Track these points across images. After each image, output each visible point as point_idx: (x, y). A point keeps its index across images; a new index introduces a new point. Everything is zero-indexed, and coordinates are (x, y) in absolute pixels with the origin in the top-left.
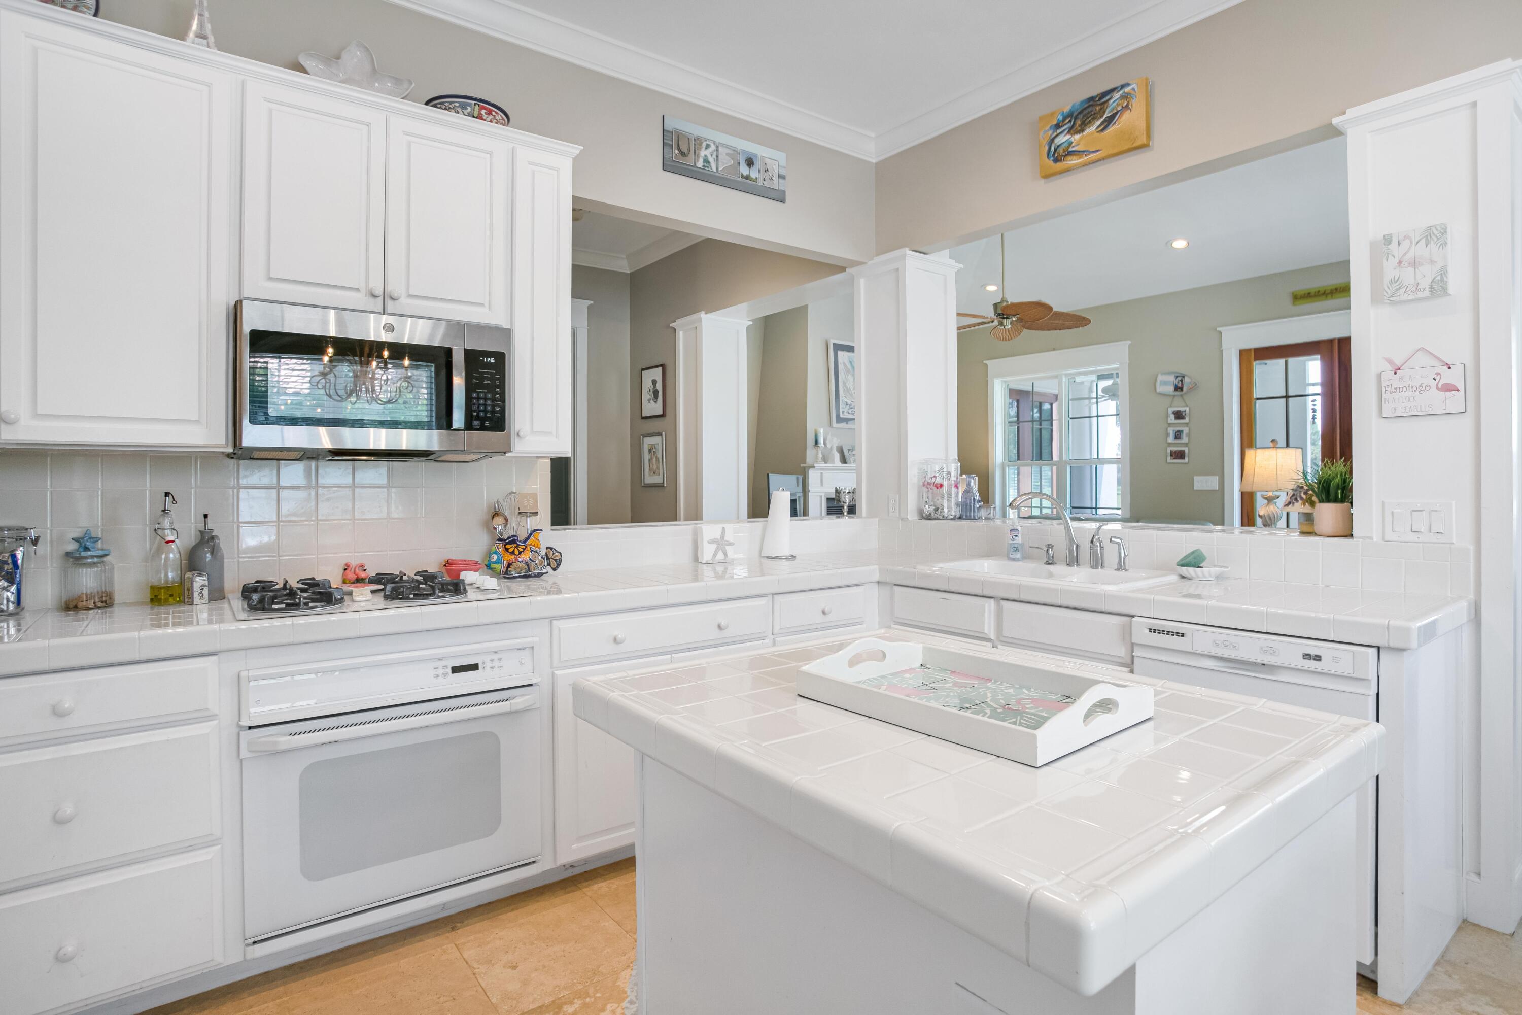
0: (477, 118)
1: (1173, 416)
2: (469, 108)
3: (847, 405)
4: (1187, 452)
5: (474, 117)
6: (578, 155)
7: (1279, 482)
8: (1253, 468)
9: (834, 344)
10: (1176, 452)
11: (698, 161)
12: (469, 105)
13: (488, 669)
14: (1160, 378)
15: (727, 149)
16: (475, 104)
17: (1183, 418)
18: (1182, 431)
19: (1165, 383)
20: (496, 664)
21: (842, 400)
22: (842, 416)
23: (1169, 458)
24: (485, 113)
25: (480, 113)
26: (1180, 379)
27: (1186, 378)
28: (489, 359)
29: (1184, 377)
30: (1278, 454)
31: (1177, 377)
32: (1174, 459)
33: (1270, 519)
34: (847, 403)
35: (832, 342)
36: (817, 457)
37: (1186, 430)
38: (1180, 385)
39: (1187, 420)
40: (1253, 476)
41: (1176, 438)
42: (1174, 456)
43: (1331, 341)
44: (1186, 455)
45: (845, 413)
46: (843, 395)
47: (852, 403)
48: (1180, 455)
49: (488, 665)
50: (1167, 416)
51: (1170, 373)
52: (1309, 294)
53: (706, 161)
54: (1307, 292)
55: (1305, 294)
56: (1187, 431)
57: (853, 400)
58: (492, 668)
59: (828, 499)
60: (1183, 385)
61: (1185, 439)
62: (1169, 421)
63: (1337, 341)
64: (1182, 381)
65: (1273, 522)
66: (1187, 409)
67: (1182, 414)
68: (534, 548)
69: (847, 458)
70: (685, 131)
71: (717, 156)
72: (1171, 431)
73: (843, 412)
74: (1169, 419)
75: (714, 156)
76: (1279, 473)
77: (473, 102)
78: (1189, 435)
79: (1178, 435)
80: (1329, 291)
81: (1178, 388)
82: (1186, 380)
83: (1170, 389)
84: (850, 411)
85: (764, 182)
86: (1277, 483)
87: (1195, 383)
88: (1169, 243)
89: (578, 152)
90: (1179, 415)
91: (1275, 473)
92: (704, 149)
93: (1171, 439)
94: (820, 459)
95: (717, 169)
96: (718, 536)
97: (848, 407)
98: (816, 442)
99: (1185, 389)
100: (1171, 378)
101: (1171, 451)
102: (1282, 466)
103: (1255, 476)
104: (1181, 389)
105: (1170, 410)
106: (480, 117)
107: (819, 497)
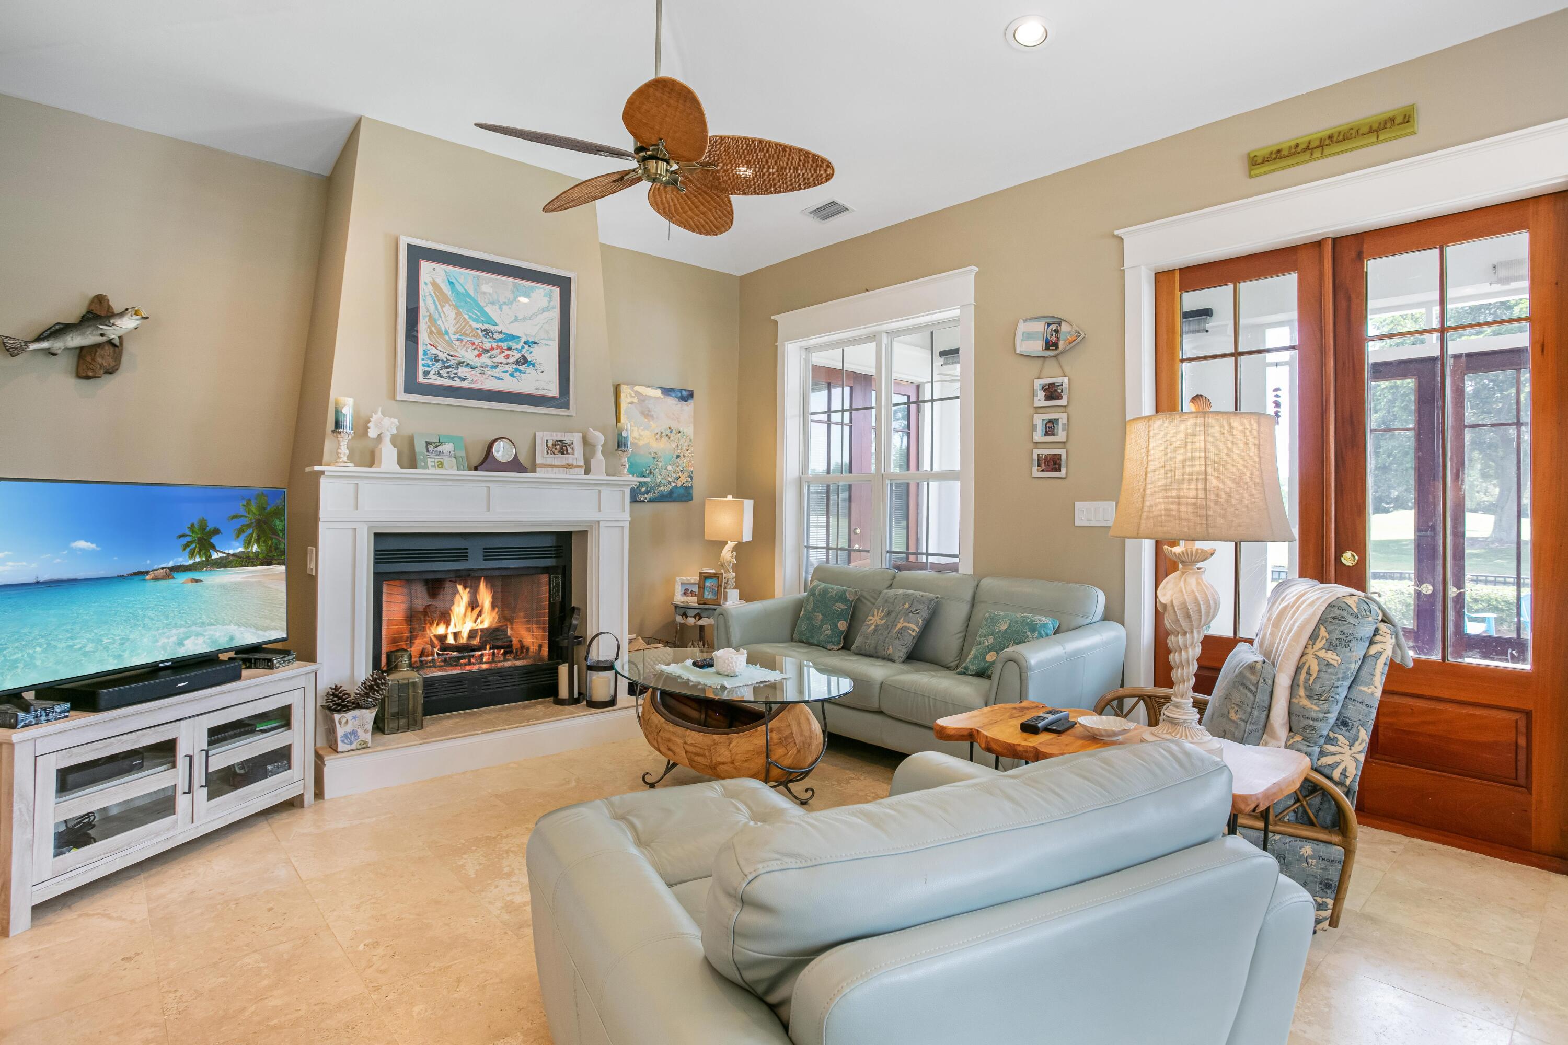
1: (1041, 395)
3: (437, 361)
4: (1064, 457)
7: (1209, 511)
8: (1143, 473)
9: (410, 247)
10: (1046, 457)
14: (1022, 327)
17: (1059, 397)
18: (1057, 420)
19: (1029, 336)
21: (425, 353)
22: (421, 379)
23: (1035, 468)
26: (1053, 327)
27: (1063, 324)
29: (1060, 324)
30: (1209, 429)
31: (1049, 324)
32: (1043, 471)
33: (1188, 616)
34: (436, 356)
35: (404, 241)
36: (338, 453)
37: (1063, 418)
38: (1054, 339)
39: (1064, 401)
40: (1141, 493)
41: (1047, 434)
42: (1043, 465)
43: (1318, 245)
44: (1063, 463)
45: (431, 375)
46: (428, 341)
47: (449, 358)
48: (1053, 463)
50: (1033, 394)
51: (1037, 319)
52: (1279, 151)
54: (1275, 149)
55: (1271, 153)
56: (1065, 421)
57: (451, 353)
59: (376, 535)
60: (1058, 339)
61: (1061, 436)
62: (1037, 404)
63: (1330, 242)
64: (1057, 331)
65: (1195, 623)
66: (1065, 380)
67: (1056, 391)
69: (420, 458)
72: (1039, 420)
73: (426, 374)
74: (1036, 399)
76: (1212, 484)
78: (1067, 427)
79: (1050, 428)
80: (1317, 143)
81: (1050, 345)
82: (1064, 328)
83: (1037, 347)
84: (443, 372)
86: (1207, 516)
87: (1077, 332)
88: (1009, 33)
90: (1052, 392)
91: (1201, 484)
93: (1038, 436)
94: (345, 459)
97: (439, 365)
98: (338, 425)
99: (1061, 344)
100: (1040, 327)
101: (1038, 455)
102: (1220, 463)
103: (1148, 494)
104: (1056, 345)
105: (1038, 383)
107: (350, 532)
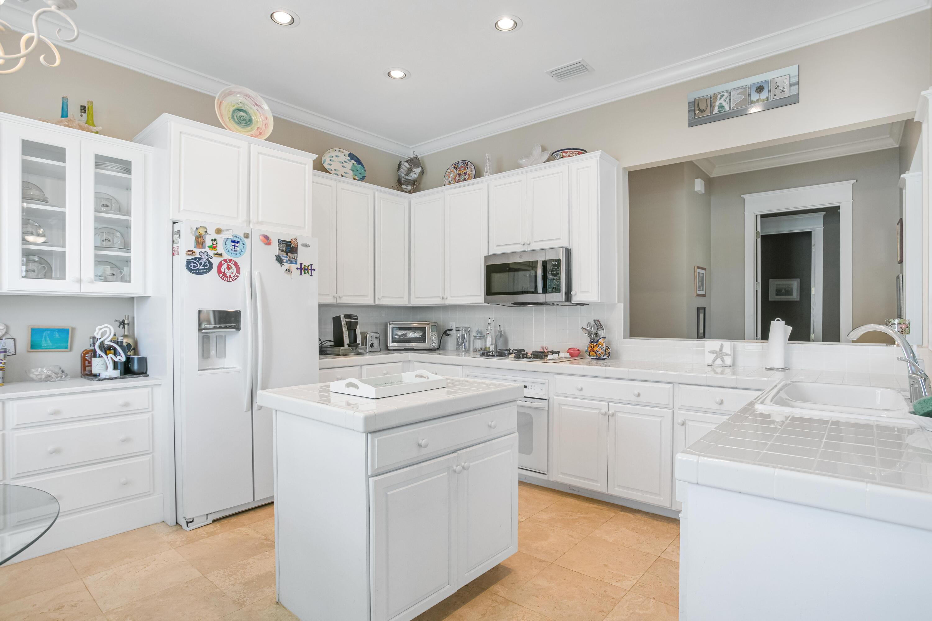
0: (563, 157)
2: (559, 155)
5: (562, 158)
6: (601, 155)
11: (714, 110)
12: (558, 154)
13: (530, 389)
15: (739, 90)
16: (560, 153)
20: (533, 387)
24: (565, 154)
25: (563, 155)
28: (555, 263)
49: (530, 387)
53: (721, 106)
58: (531, 389)
68: (600, 346)
70: (703, 96)
71: (730, 100)
75: (727, 100)
77: (559, 152)
85: (775, 97)
89: (600, 153)
92: (719, 99)
95: (730, 108)
96: (717, 349)
106: (564, 157)
